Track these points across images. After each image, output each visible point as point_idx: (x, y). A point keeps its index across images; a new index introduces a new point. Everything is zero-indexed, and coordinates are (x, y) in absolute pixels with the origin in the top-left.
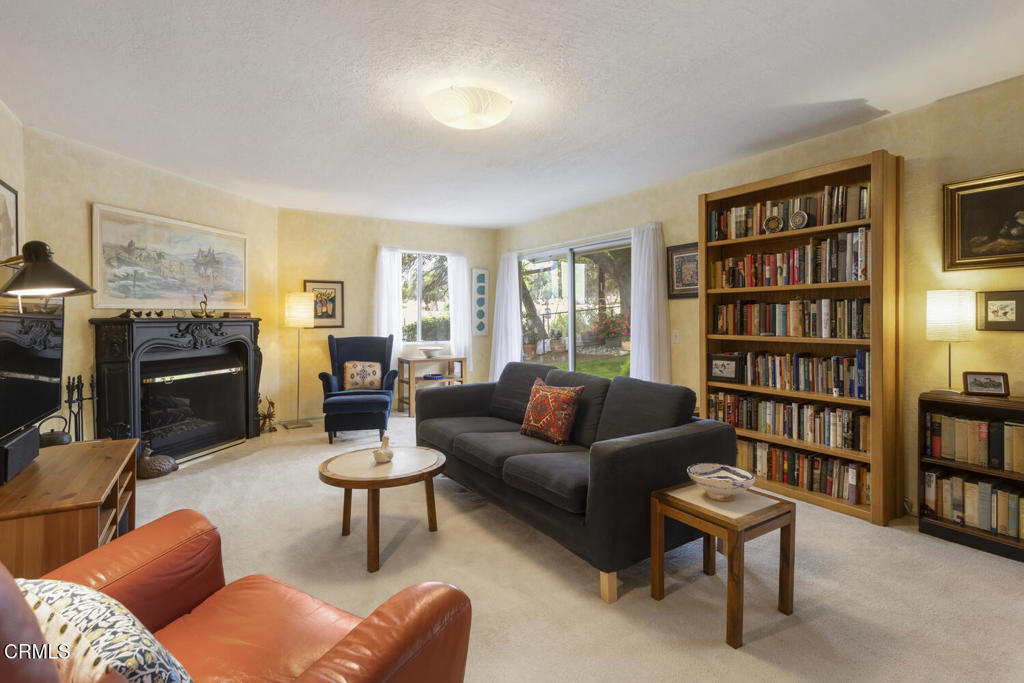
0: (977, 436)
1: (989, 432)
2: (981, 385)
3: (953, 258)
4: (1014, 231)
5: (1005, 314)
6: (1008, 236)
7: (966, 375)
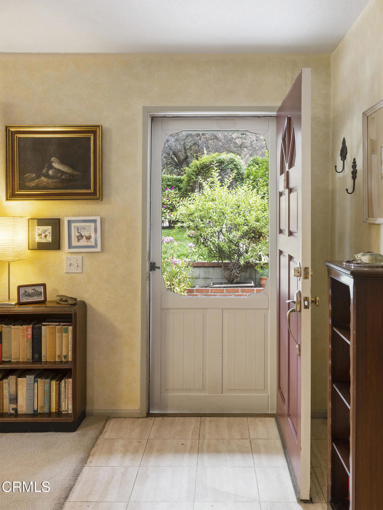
0: (25, 338)
1: (33, 334)
2: (29, 295)
3: (13, 189)
4: (50, 172)
5: (46, 236)
6: (47, 176)
7: (19, 287)
